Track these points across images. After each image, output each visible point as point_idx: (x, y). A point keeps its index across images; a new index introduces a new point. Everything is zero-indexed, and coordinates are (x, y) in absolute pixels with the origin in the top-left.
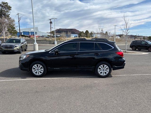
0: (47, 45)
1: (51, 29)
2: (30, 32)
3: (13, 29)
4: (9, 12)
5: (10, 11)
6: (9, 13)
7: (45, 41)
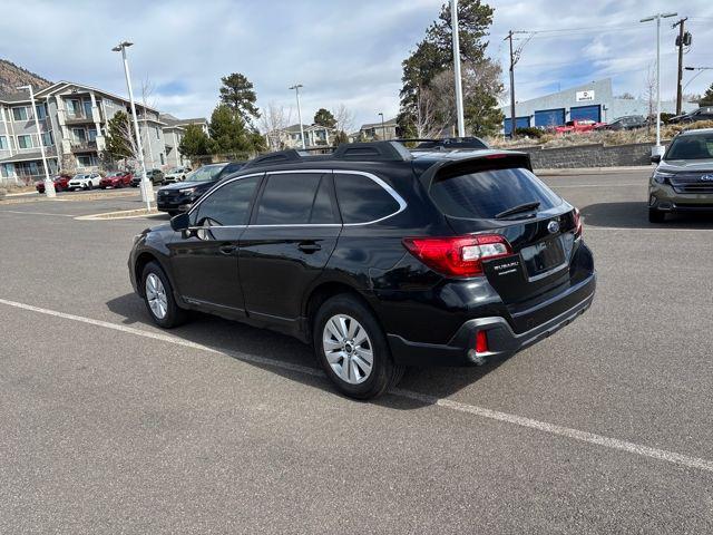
0: (602, 169)
1: (680, 78)
2: (568, 110)
3: (487, 108)
4: (484, 34)
5: (485, 31)
6: (483, 40)
7: (597, 152)
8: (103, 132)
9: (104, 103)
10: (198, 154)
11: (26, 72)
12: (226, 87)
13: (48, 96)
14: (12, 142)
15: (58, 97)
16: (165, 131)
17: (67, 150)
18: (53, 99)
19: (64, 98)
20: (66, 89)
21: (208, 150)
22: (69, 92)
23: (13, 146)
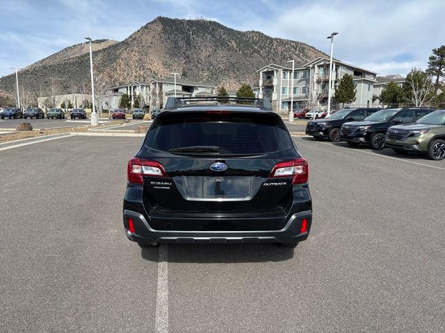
8: (335, 86)
9: (340, 69)
10: (392, 102)
11: (320, 52)
12: (435, 55)
13: (311, 66)
14: (290, 90)
15: (316, 66)
16: (375, 86)
17: (315, 96)
18: (313, 67)
19: (319, 66)
20: (321, 62)
21: (398, 99)
22: (322, 63)
23: (290, 93)
